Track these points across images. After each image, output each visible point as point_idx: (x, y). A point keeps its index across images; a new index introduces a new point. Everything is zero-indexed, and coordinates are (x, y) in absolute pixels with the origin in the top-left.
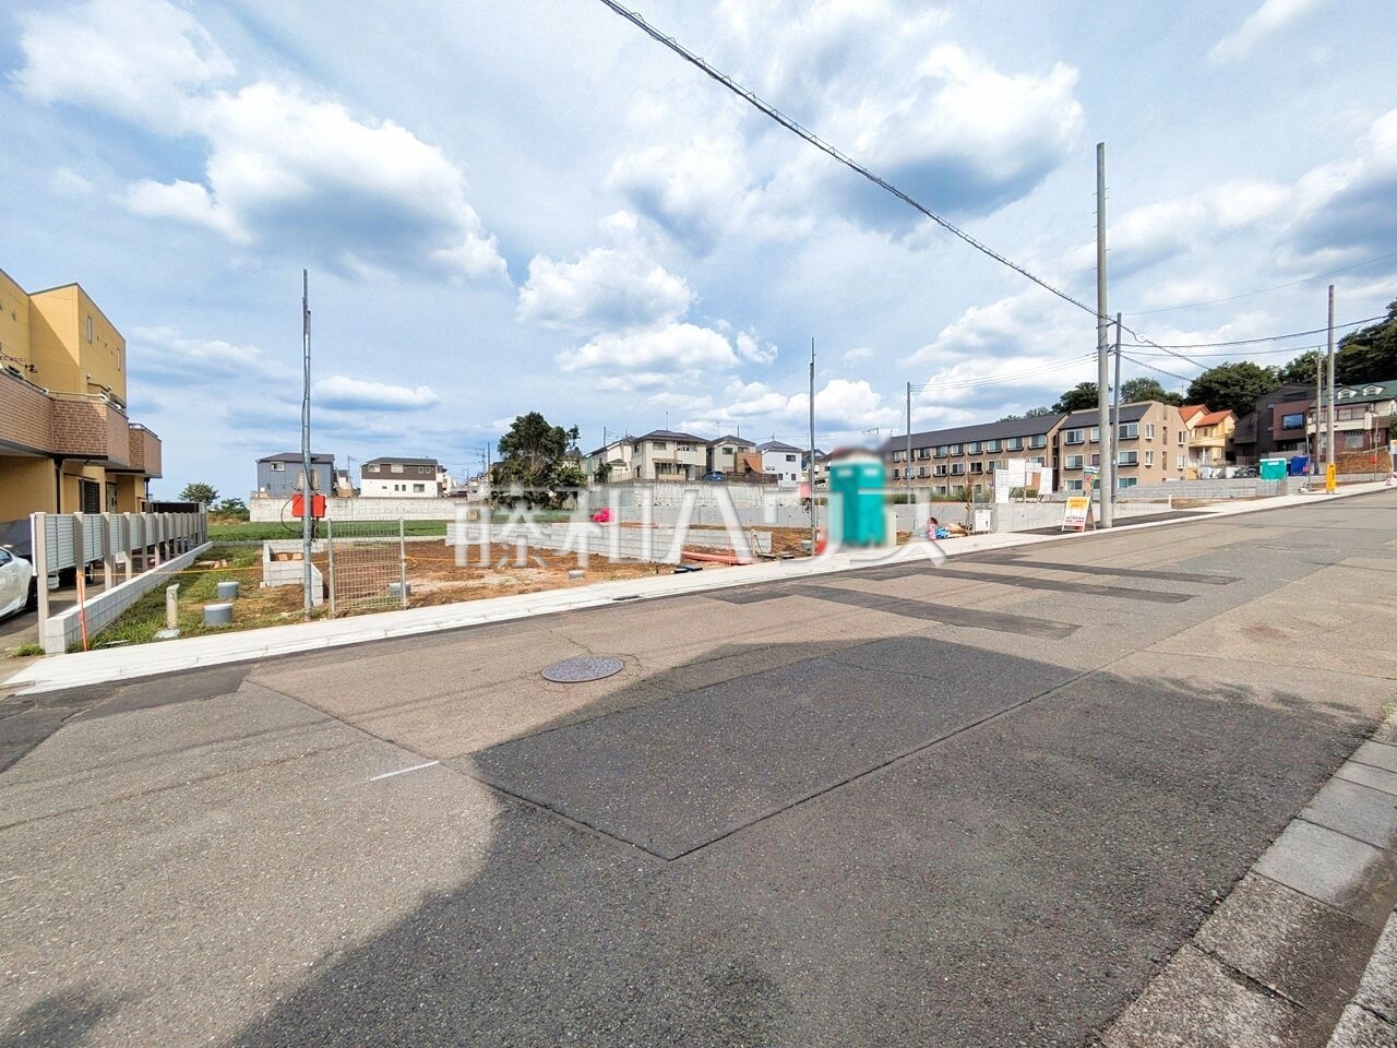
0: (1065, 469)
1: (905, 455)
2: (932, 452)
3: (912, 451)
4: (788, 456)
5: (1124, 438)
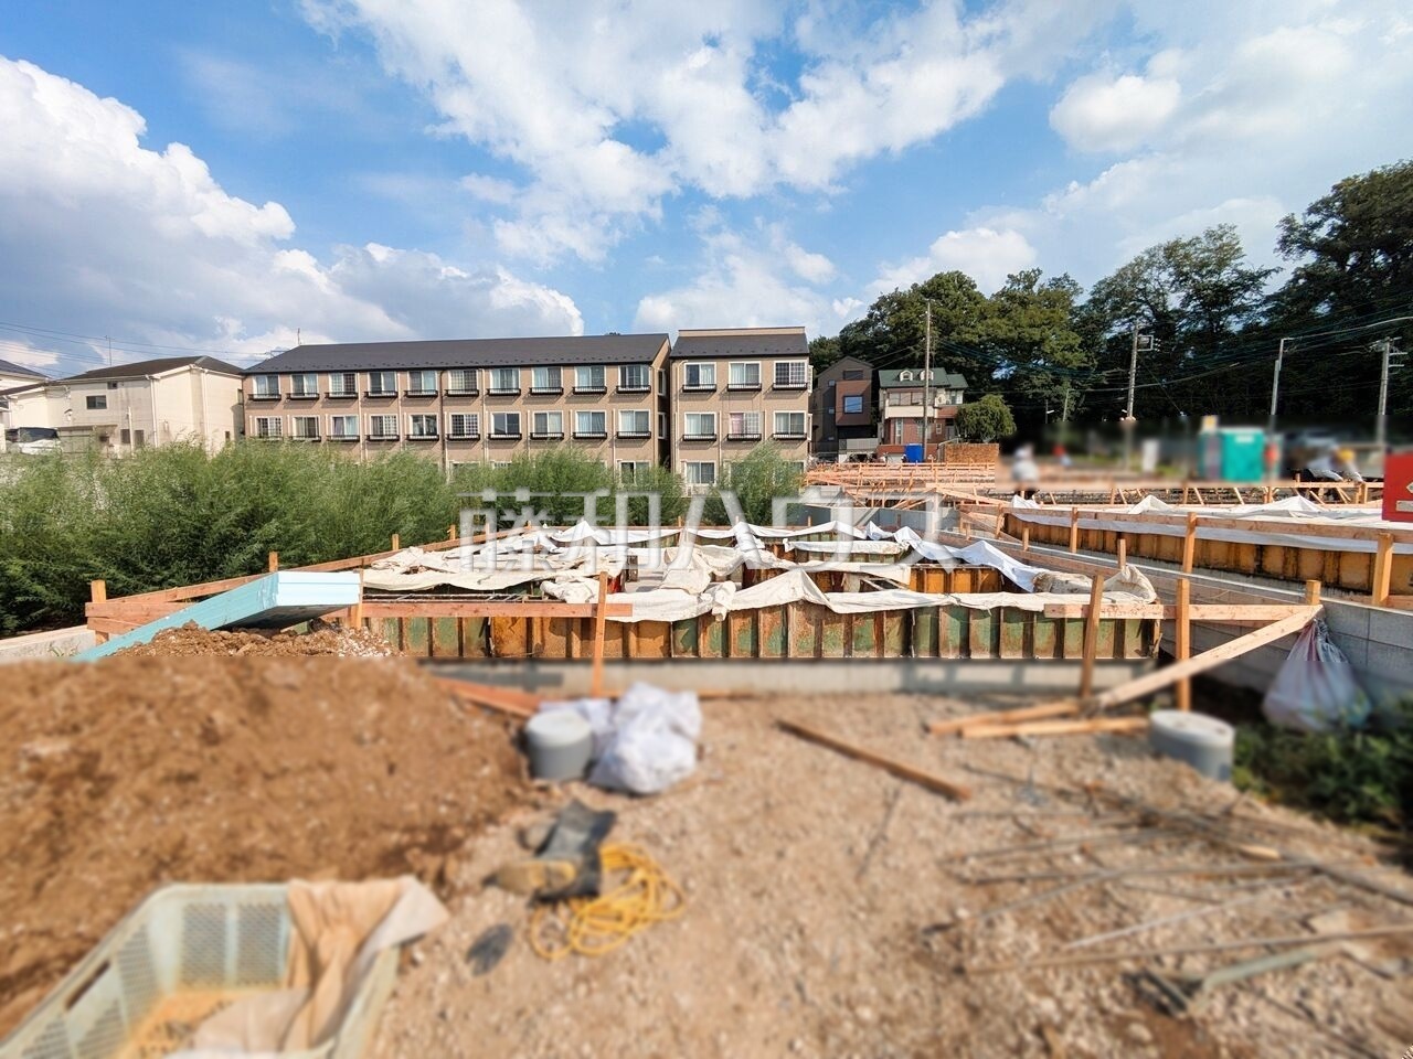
0: (683, 440)
1: (333, 384)
2: (403, 382)
3: (349, 374)
5: (783, 386)
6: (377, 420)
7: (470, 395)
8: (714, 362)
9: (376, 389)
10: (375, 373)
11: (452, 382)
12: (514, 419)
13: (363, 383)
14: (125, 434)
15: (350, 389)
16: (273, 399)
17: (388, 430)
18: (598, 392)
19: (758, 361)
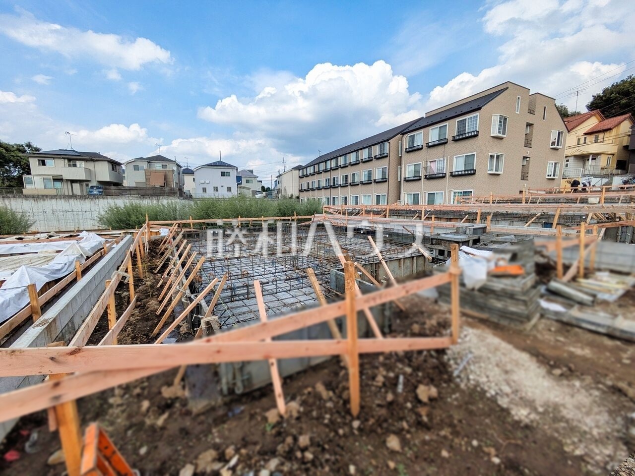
0: (406, 181)
1: (311, 170)
3: (314, 166)
4: (221, 172)
5: (461, 138)
6: (319, 181)
7: (337, 168)
8: (422, 131)
10: (319, 164)
12: (346, 177)
13: (317, 169)
15: (314, 171)
16: (303, 177)
18: (370, 160)
19: (447, 123)
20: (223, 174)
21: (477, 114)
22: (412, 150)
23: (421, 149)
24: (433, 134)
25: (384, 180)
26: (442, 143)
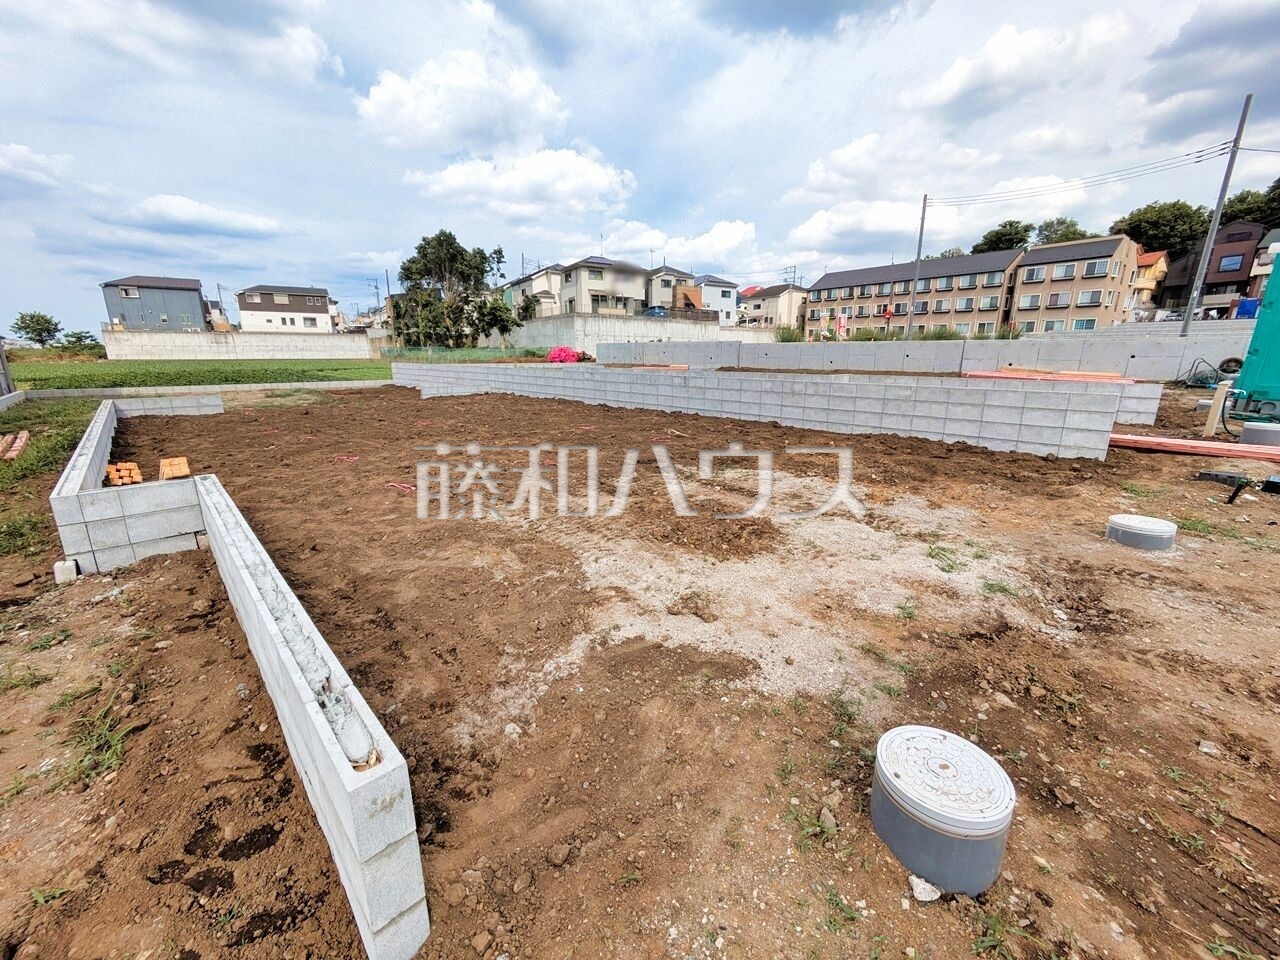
0: (1018, 309)
1: (843, 293)
2: (874, 290)
3: (851, 288)
4: (723, 292)
5: (1090, 276)
6: (861, 308)
7: (906, 293)
8: (1045, 266)
9: (862, 294)
10: (863, 286)
11: (899, 288)
12: (925, 304)
13: (857, 292)
14: (766, 319)
15: (851, 294)
16: (819, 300)
17: (866, 312)
18: (972, 288)
19: (1076, 263)
20: (725, 294)
21: (1109, 259)
22: (1030, 282)
23: (1042, 282)
24: (1058, 271)
25: (993, 309)
26: (1068, 279)
